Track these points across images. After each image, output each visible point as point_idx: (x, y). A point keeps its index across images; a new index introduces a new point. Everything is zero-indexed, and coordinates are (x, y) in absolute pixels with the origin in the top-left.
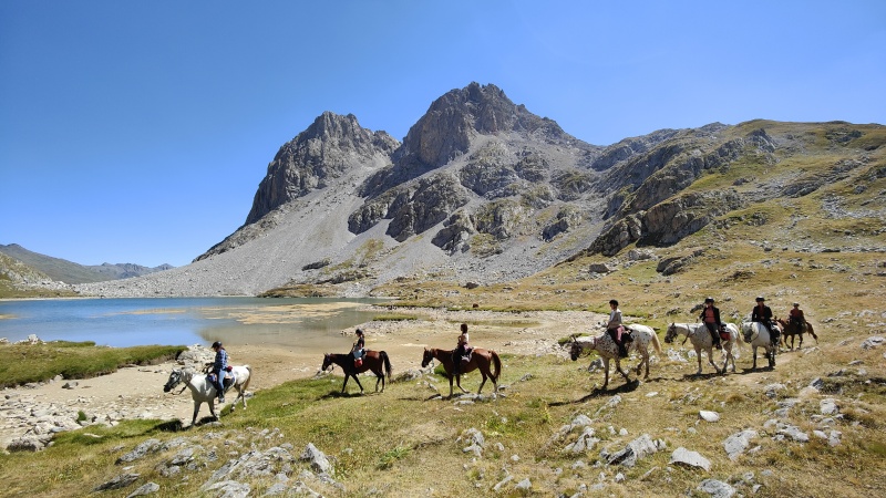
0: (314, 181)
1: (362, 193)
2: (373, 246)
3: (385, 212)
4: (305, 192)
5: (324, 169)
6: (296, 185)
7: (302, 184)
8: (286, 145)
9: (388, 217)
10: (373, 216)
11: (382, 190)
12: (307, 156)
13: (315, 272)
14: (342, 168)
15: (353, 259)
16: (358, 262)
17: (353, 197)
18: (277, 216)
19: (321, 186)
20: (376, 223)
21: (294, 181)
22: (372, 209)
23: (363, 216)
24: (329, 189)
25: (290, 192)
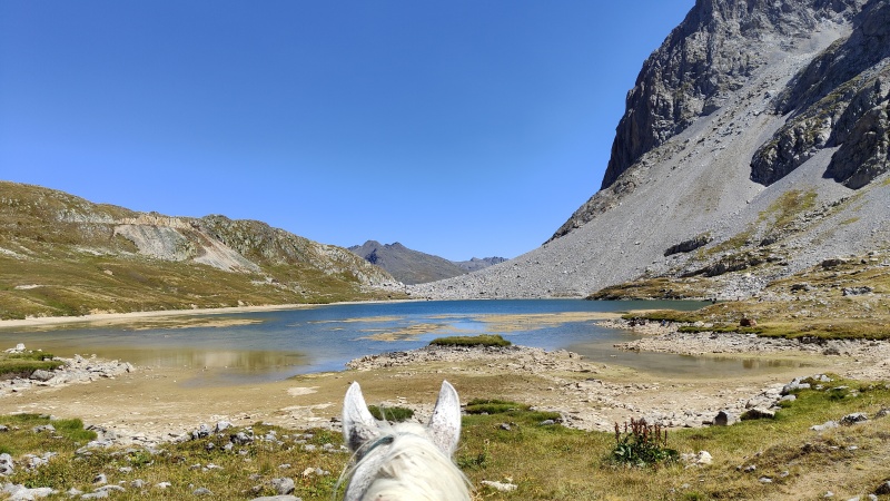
0: (696, 104)
1: (780, 107)
2: (794, 203)
3: (826, 134)
4: (682, 125)
5: (713, 80)
6: (667, 118)
7: (677, 113)
8: (652, 57)
9: (831, 143)
10: (799, 147)
11: (821, 92)
12: (684, 65)
13: (683, 257)
14: (746, 71)
15: (752, 230)
16: (759, 236)
17: (763, 116)
18: (636, 173)
19: (708, 110)
20: (803, 159)
21: (664, 112)
22: (797, 134)
23: (780, 150)
24: (721, 113)
25: (659, 130)
